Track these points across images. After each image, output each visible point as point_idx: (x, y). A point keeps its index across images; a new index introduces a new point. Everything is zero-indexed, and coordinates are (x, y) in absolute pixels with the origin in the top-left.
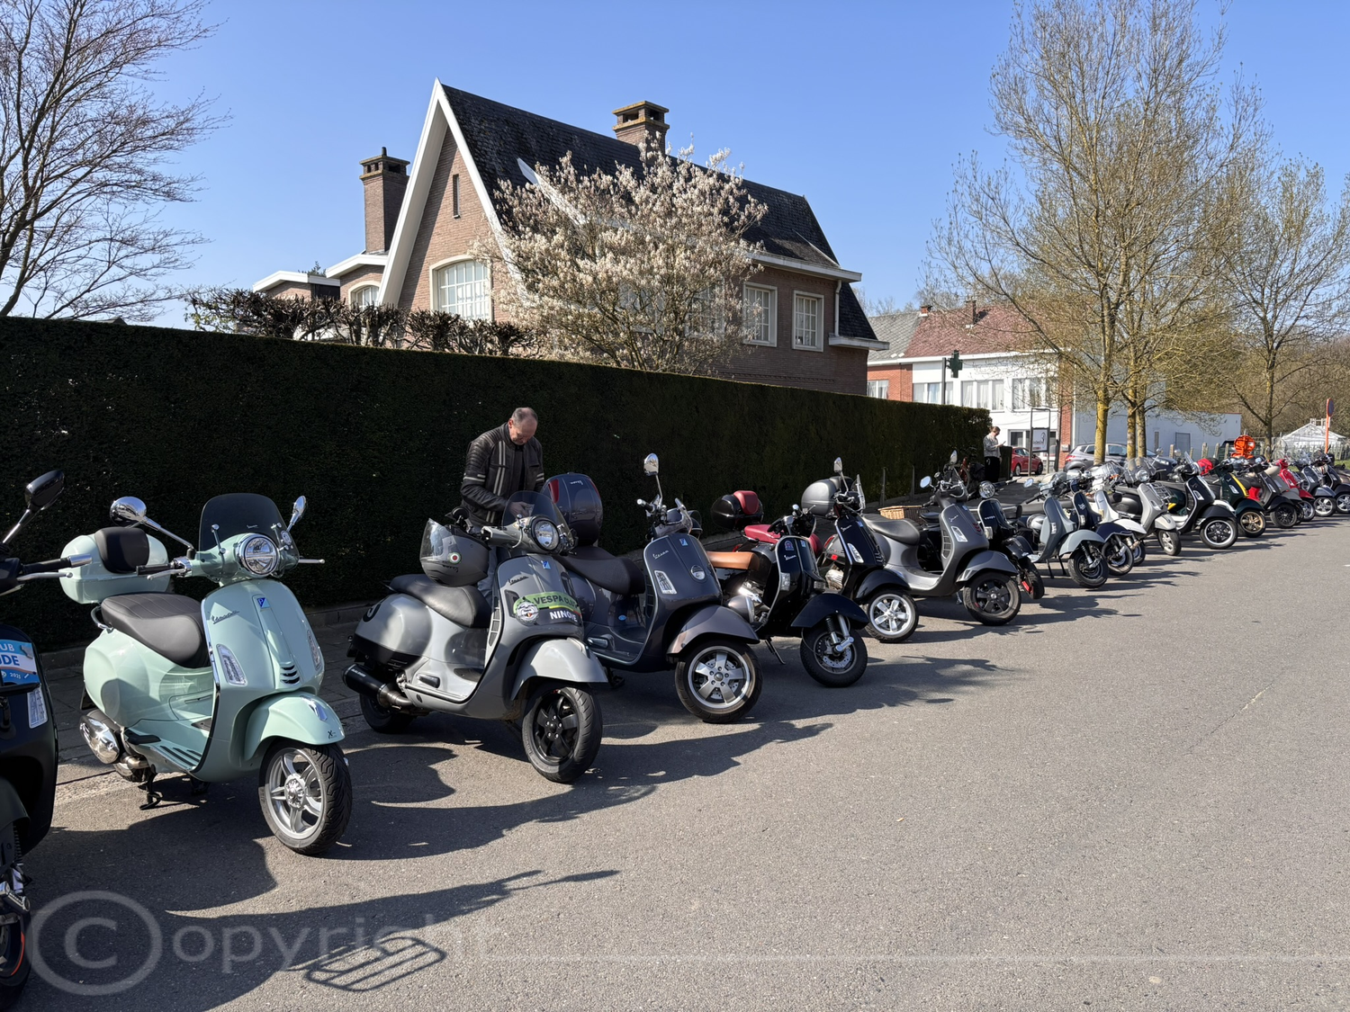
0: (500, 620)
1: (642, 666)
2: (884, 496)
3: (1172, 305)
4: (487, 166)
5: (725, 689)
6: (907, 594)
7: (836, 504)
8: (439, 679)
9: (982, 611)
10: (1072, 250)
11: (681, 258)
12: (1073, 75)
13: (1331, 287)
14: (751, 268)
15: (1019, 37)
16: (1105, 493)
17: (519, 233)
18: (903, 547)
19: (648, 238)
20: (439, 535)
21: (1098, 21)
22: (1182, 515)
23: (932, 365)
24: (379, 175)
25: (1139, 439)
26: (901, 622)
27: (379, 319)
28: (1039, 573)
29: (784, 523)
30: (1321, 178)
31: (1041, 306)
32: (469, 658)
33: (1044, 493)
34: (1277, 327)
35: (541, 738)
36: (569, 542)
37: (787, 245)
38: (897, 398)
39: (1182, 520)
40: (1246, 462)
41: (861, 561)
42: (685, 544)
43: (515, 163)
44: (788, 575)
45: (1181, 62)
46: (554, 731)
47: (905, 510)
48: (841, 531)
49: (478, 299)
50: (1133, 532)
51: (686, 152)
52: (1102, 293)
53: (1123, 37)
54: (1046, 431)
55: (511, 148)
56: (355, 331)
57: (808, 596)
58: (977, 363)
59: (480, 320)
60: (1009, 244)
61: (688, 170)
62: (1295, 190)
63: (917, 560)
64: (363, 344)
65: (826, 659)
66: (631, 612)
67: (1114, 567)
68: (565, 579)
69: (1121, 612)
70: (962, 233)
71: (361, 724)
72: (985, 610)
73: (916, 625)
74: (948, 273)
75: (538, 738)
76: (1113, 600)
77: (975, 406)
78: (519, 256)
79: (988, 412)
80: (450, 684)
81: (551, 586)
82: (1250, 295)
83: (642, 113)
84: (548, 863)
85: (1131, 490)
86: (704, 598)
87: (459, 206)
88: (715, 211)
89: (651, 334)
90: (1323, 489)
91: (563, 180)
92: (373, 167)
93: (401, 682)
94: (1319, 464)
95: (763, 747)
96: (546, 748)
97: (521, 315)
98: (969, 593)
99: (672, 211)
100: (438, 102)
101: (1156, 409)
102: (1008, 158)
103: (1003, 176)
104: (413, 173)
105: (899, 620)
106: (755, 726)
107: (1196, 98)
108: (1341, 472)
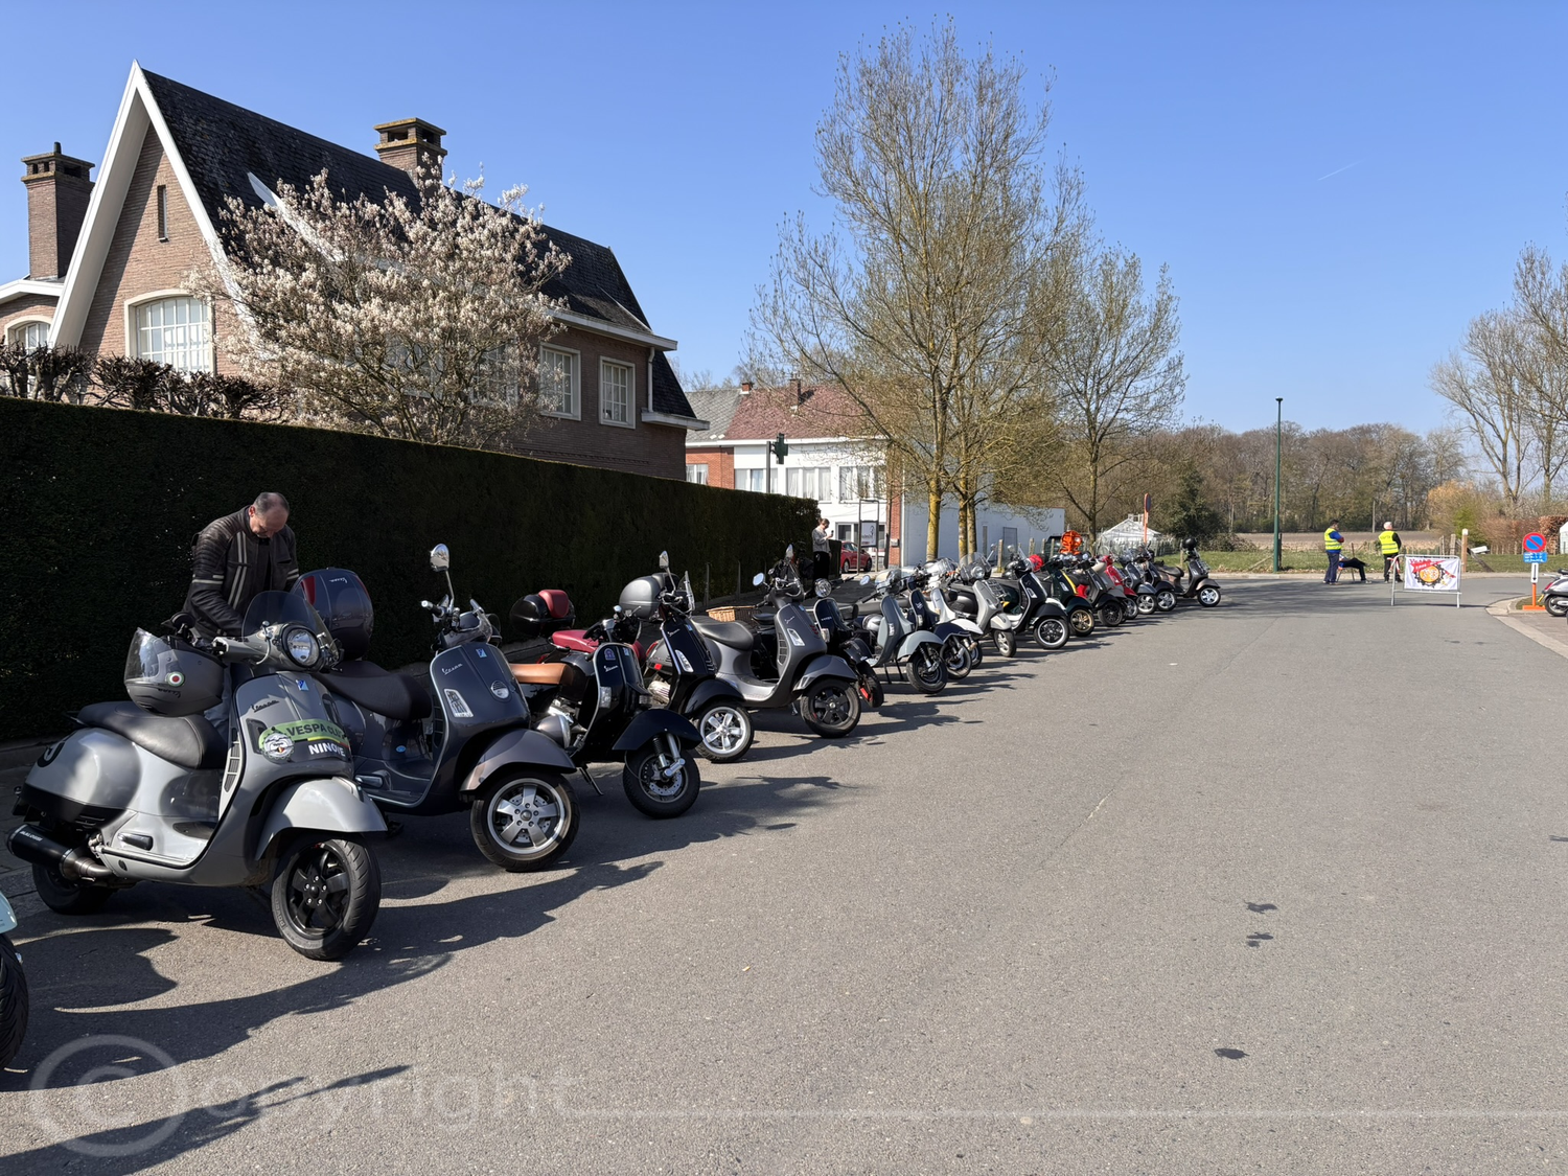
0: (241, 758)
1: (429, 808)
2: (707, 596)
3: (1000, 392)
4: (206, 178)
5: (533, 830)
6: (741, 707)
7: (661, 604)
8: (151, 839)
9: (820, 722)
10: (902, 328)
11: (466, 309)
12: (901, 140)
13: (1148, 380)
14: (552, 327)
15: (845, 91)
16: (941, 591)
17: (253, 266)
18: (736, 653)
19: (426, 283)
20: (152, 649)
21: (925, 84)
22: (1016, 613)
23: (755, 449)
24: (50, 178)
25: (970, 534)
26: (734, 738)
27: (52, 365)
28: (878, 678)
29: (603, 627)
30: (1138, 269)
31: (871, 387)
32: (194, 809)
33: (882, 591)
34: (1100, 418)
35: (298, 906)
36: (332, 655)
37: (591, 303)
38: (717, 484)
39: (1016, 619)
40: (1075, 559)
41: (691, 670)
42: (484, 655)
43: (246, 178)
44: (609, 689)
45: (1007, 137)
46: (316, 895)
47: (736, 611)
48: (668, 635)
49: (194, 347)
50: (971, 632)
51: (474, 184)
52: (933, 376)
53: (950, 104)
54: (875, 525)
55: (239, 158)
56: (19, 380)
57: (632, 713)
58: (805, 449)
59: (200, 373)
60: (838, 318)
61: (476, 206)
62: (1114, 279)
63: (751, 668)
64: (31, 396)
65: (653, 786)
66: (413, 742)
67: (952, 670)
68: (329, 702)
69: (962, 719)
70: (787, 303)
71: (36, 905)
72: (824, 722)
73: (751, 740)
74: (773, 346)
75: (294, 906)
76: (953, 705)
77: (800, 496)
78: (254, 294)
79: (816, 502)
80: (168, 844)
81: (309, 712)
82: (1075, 385)
83: (412, 132)
84: (313, 1066)
85: (967, 588)
86: (508, 720)
87: (166, 227)
88: (508, 257)
89: (428, 400)
90: (1145, 586)
91: (313, 204)
92: (41, 167)
93: (95, 845)
94: (1141, 561)
95: (582, 897)
96: (305, 918)
97: (257, 369)
98: (806, 703)
99: (454, 253)
100: (137, 90)
101: (986, 502)
102: (837, 222)
103: (831, 242)
104: (101, 179)
105: (733, 736)
106: (572, 872)
107: (1021, 176)
108: (1161, 568)
